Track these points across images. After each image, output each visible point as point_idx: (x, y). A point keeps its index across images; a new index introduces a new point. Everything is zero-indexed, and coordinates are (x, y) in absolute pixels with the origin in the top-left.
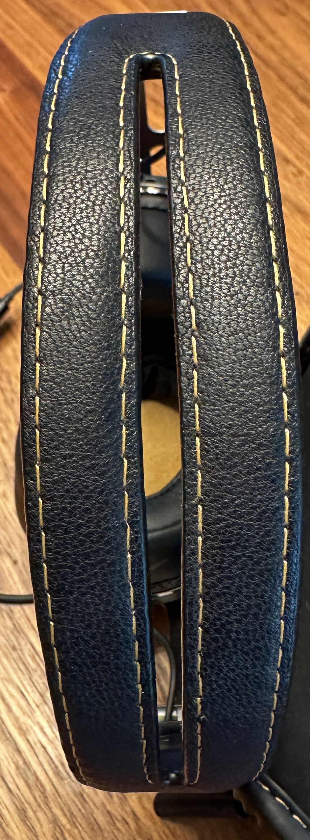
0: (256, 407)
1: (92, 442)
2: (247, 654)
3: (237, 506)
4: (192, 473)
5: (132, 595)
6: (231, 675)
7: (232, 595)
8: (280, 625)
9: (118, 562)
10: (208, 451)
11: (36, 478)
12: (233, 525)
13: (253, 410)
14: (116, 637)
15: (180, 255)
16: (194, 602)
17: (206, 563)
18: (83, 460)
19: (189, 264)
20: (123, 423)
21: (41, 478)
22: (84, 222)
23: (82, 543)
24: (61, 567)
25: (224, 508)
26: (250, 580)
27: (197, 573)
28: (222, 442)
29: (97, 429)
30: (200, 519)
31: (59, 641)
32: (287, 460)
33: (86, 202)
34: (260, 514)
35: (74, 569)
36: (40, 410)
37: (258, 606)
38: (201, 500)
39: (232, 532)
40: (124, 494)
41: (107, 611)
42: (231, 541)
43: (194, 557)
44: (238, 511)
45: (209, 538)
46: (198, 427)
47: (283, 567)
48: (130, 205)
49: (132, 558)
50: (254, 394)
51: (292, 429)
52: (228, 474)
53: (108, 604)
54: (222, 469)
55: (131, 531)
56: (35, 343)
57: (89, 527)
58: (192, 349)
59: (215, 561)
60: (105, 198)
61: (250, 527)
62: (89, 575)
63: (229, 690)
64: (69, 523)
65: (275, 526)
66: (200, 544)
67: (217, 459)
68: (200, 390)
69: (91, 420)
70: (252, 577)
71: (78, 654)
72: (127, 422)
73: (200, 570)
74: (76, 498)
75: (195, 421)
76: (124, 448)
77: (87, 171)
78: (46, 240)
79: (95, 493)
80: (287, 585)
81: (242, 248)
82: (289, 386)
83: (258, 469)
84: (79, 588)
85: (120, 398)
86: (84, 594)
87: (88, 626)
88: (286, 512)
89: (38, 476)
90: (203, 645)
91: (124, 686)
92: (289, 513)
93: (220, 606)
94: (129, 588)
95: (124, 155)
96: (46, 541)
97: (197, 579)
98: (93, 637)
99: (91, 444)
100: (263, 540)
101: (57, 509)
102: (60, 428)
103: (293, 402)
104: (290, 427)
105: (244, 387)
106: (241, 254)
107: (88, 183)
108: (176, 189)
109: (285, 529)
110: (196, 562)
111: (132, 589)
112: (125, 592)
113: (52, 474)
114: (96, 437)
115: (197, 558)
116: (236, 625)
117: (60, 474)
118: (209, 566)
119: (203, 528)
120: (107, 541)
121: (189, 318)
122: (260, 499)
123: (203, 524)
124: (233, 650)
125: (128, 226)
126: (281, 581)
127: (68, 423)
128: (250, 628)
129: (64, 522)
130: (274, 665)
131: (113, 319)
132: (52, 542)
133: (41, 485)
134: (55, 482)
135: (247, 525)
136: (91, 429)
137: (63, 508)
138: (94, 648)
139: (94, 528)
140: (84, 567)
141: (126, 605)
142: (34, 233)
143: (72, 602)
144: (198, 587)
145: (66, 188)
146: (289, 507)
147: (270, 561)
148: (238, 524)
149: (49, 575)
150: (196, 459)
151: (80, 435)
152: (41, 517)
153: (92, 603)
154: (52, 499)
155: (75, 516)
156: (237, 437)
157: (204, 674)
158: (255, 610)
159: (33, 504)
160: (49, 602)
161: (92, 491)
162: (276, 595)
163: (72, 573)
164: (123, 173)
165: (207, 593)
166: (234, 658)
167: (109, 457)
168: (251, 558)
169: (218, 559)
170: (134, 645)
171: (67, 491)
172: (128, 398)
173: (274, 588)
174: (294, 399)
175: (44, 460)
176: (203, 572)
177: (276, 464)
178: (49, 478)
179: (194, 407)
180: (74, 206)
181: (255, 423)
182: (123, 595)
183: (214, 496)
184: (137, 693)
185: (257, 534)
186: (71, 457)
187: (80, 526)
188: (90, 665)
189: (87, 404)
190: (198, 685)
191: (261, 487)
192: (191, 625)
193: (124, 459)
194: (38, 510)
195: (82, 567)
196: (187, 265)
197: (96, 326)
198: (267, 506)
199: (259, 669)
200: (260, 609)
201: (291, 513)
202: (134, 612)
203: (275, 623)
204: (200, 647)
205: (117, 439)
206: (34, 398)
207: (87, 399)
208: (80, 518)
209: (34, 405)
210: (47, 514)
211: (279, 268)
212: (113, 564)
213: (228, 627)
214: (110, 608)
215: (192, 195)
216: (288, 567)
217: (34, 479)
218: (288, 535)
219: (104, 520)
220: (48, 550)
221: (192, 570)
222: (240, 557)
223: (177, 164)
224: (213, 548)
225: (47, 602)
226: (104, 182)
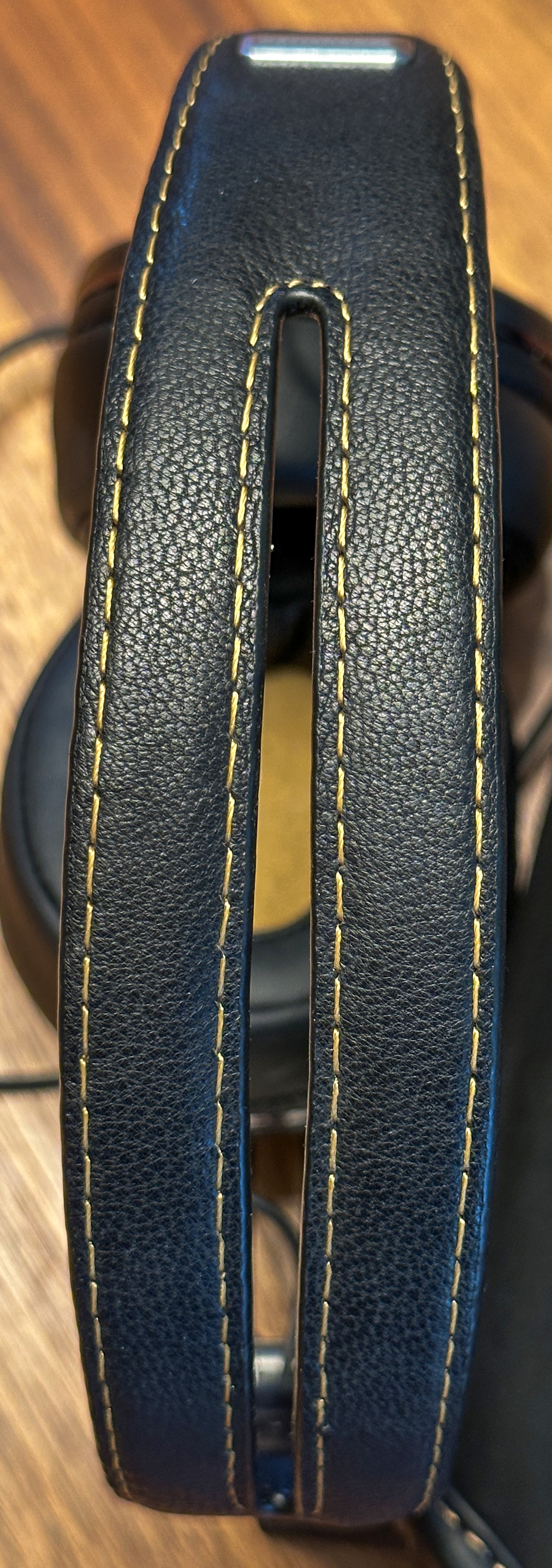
0: (429, 995)
1: (169, 1031)
2: (398, 1345)
3: (390, 1138)
4: (325, 1082)
5: (222, 1251)
6: (372, 1373)
7: (377, 1263)
8: (451, 1309)
9: (202, 1205)
10: (350, 1054)
11: (80, 1079)
12: (382, 1165)
13: (423, 1000)
14: (193, 1310)
15: (327, 735)
16: (318, 1268)
17: (337, 1214)
18: (154, 1058)
19: (341, 752)
20: (219, 1002)
21: (87, 1079)
22: (172, 671)
23: (147, 1176)
24: (114, 1209)
25: (370, 1139)
26: (406, 1245)
27: (325, 1228)
28: (373, 1043)
29: (178, 1012)
30: (333, 1151)
31: (103, 1311)
32: (473, 1075)
33: (176, 635)
34: (424, 1152)
35: (132, 1212)
36: (90, 979)
37: (417, 1281)
38: (336, 1125)
39: (381, 1175)
40: (216, 1108)
41: (181, 1273)
42: (379, 1188)
43: (322, 1204)
44: (392, 1146)
45: (345, 1179)
46: (337, 1016)
47: (458, 1228)
48: (249, 642)
49: (224, 1200)
50: (427, 975)
51: (482, 1030)
52: (379, 1090)
53: (183, 1263)
54: (371, 1083)
55: (224, 1161)
56: (86, 872)
57: (159, 1155)
58: (336, 893)
59: (353, 1213)
60: (208, 628)
61: (408, 1170)
62: (156, 1222)
63: (369, 1394)
64: (128, 1147)
65: (447, 1171)
66: (332, 1186)
67: (364, 1066)
68: (344, 959)
69: (170, 999)
70: (409, 1240)
71: (133, 1330)
72: (227, 1001)
73: (330, 1223)
74: (141, 1112)
75: (334, 1006)
76: (219, 1039)
77: (180, 573)
78: (109, 698)
79: (171, 1106)
80: (463, 1254)
81: (427, 734)
82: (483, 965)
83: (427, 1088)
84: (140, 1239)
85: (217, 963)
86: (147, 1249)
87: (151, 1293)
88: (467, 1153)
89: (84, 1077)
90: (329, 1328)
91: (203, 1377)
92: (471, 1153)
93: (358, 1277)
94: (218, 1242)
95: (245, 541)
96: (92, 1170)
97: (324, 1236)
98: (158, 1308)
99: (168, 1034)
100: (428, 1190)
101: (112, 1126)
102: (121, 1008)
103: (487, 989)
104: (481, 1027)
105: (411, 963)
106: (424, 744)
107: (182, 598)
108: (327, 612)
109: (464, 1174)
110: (324, 1210)
111: (222, 1244)
112: (211, 1247)
113: (106, 1075)
114: (176, 1023)
115: (326, 1205)
116: (381, 1306)
117: (118, 1077)
118: (343, 1219)
119: (338, 1164)
120: (186, 1176)
121: (334, 843)
122: (427, 1131)
123: (337, 1158)
124: (376, 1339)
125: (244, 679)
126: (455, 1247)
127: (133, 1001)
128: (404, 1311)
129: (121, 1145)
130: (440, 1362)
131: (212, 839)
132: (101, 1172)
133: (88, 1090)
134: (110, 1088)
135: (405, 1167)
136: (169, 1011)
137: (121, 1125)
138: (158, 1322)
139: (168, 1156)
140: (149, 1210)
141: (212, 1265)
142: (89, 683)
143: (128, 1259)
144: (325, 1246)
145: (145, 606)
146: (472, 1144)
147: (439, 1218)
148: (392, 1165)
149: (92, 1218)
150: (332, 1063)
151: (152, 1020)
152: (85, 1136)
153: (159, 1261)
154: (105, 1111)
155: (138, 1137)
156: (396, 1038)
157: (329, 1368)
158: (412, 1286)
159: (75, 1117)
160: (92, 1256)
161: (165, 1104)
162: (446, 1266)
163: (129, 1218)
164: (240, 579)
165: (339, 1258)
166: (378, 1350)
167: (196, 1053)
168: (409, 1214)
169: (358, 1211)
170: (222, 1322)
171: (128, 1101)
172: (230, 964)
173: (444, 1257)
174: (490, 985)
175: (94, 1055)
176: (334, 1226)
177: (453, 1081)
178: (101, 1081)
179: (333, 985)
180: (155, 640)
181: (425, 1019)
182: (207, 1252)
183: (356, 1121)
184: (223, 1387)
185: (420, 1180)
186: (136, 1052)
187: (144, 1154)
188: (151, 1347)
189: (166, 974)
190: (320, 1382)
191: (429, 1114)
192: (313, 1299)
193: (219, 1055)
194: (82, 1125)
195: (144, 1211)
196: (336, 753)
197: (184, 852)
198: (438, 1141)
199: (416, 1367)
200: (420, 1285)
201: (474, 1155)
202: (224, 1275)
203: (443, 1305)
204: (324, 1331)
205: (210, 1026)
206: (81, 960)
207: (165, 966)
208: (145, 1142)
209: (82, 971)
210: (96, 1132)
211: (485, 770)
212: (194, 1207)
213: (369, 1307)
214: (186, 1269)
215: (353, 625)
216: (466, 1228)
217: (78, 1081)
218: (469, 1184)
219: (183, 1145)
220: (94, 1184)
221: (317, 1222)
222: (392, 1212)
223: (333, 562)
224: (350, 1193)
225: (88, 1256)
226: (209, 597)
